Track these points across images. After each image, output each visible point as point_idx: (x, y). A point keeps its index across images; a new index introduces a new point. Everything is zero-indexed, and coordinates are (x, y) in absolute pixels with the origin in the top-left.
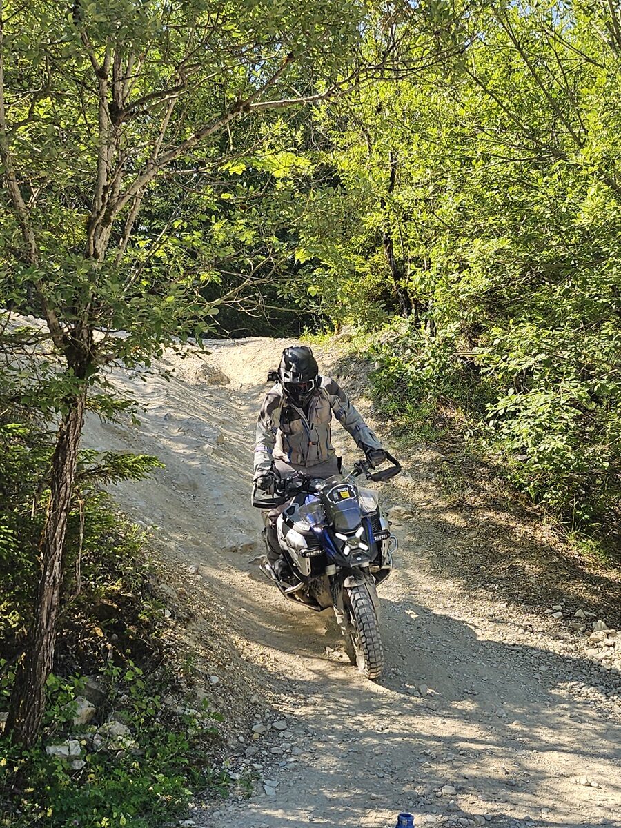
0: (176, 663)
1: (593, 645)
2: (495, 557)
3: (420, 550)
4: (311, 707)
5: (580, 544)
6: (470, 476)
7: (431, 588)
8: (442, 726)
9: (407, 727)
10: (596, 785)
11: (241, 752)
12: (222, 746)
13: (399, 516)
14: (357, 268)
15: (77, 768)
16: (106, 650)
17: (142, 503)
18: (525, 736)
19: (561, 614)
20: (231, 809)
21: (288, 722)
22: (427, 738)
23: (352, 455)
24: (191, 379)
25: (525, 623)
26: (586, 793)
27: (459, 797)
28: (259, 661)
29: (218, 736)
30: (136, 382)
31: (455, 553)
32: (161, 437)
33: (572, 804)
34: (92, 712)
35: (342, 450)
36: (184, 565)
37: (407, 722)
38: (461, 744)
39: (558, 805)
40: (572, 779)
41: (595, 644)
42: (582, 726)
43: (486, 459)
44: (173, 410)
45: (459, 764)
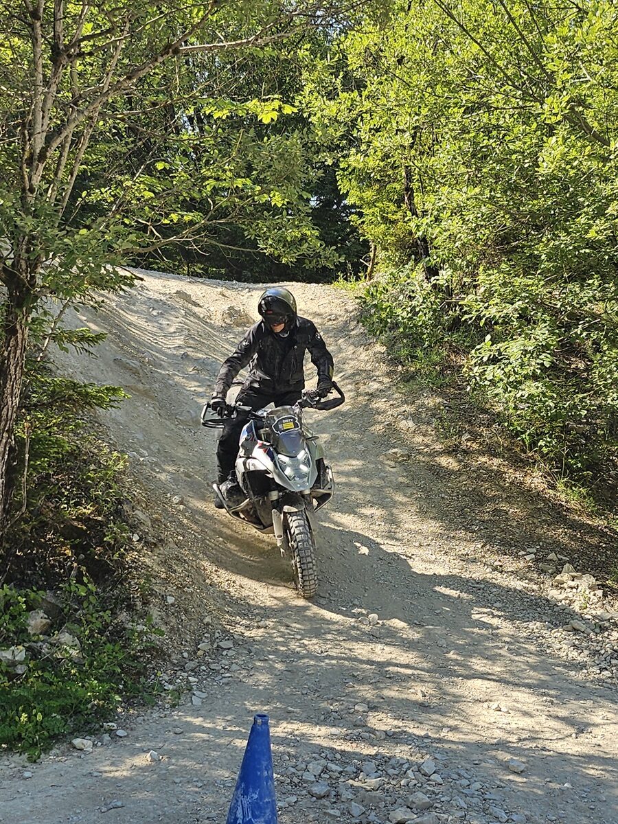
0: (135, 583)
1: (557, 586)
2: (481, 500)
3: (409, 491)
4: (262, 630)
5: (569, 491)
6: (470, 422)
7: (413, 527)
8: (380, 652)
9: (347, 651)
10: (506, 710)
11: (182, 666)
12: (164, 660)
13: (395, 459)
14: (389, 215)
15: (20, 672)
16: (71, 568)
17: (140, 436)
18: (458, 665)
19: (533, 556)
20: (155, 715)
21: (235, 643)
22: (362, 662)
23: (360, 398)
24: (217, 321)
25: (496, 563)
26: (493, 716)
27: (370, 714)
28: (225, 586)
29: (162, 651)
30: (160, 322)
31: (443, 495)
32: (175, 375)
33: (476, 726)
34: (47, 623)
35: (352, 394)
36: (169, 495)
37: (347, 646)
38: (391, 668)
39: (462, 725)
40: (485, 705)
41: (559, 586)
42: (516, 658)
43: (488, 406)
44: (191, 349)
45: (382, 686)
